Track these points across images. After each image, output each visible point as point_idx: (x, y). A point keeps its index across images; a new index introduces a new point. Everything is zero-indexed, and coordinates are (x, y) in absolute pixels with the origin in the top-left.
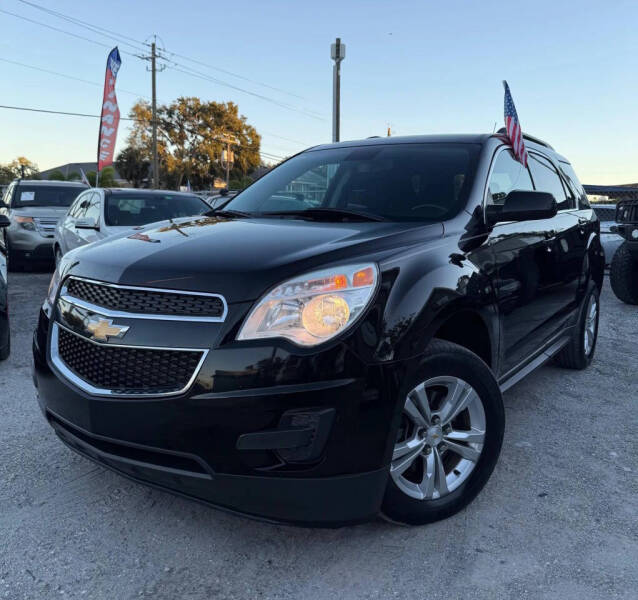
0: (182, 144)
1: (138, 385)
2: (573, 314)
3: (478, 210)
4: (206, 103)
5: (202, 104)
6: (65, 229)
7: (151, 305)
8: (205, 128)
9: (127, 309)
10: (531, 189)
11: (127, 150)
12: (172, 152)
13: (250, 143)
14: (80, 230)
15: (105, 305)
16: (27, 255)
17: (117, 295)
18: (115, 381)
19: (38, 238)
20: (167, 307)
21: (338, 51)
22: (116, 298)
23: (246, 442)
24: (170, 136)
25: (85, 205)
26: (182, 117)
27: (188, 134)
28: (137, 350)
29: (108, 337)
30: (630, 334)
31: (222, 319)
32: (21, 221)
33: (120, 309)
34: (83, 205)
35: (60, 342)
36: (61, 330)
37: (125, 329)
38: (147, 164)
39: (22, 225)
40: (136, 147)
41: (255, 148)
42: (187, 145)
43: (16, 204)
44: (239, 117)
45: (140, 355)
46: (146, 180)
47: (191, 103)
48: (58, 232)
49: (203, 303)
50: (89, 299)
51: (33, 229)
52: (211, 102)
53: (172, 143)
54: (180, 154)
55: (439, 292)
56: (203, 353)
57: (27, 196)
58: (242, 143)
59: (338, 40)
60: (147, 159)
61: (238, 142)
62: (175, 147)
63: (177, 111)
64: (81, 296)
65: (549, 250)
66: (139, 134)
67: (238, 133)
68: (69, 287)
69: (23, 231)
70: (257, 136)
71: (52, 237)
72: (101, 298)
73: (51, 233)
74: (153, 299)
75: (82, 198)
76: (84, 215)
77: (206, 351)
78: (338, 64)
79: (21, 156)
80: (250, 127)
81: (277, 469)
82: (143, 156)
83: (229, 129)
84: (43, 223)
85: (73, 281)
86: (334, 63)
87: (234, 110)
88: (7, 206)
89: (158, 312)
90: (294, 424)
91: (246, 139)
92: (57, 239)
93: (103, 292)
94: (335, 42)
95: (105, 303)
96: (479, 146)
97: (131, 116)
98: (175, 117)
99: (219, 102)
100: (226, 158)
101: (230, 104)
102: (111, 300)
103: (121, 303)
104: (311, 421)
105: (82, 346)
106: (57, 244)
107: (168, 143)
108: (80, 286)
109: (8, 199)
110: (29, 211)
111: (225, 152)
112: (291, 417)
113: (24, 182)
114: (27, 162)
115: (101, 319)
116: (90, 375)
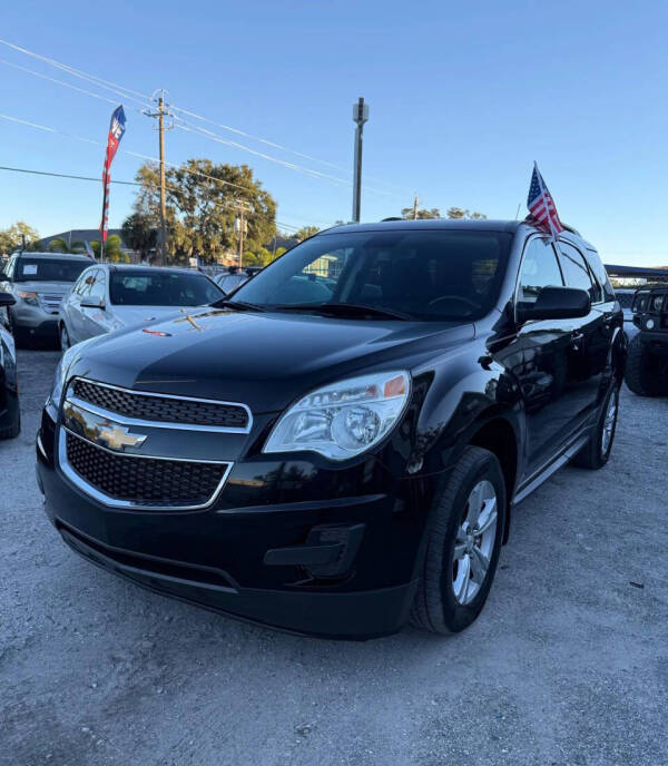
0: (192, 210)
1: (158, 497)
2: (595, 411)
3: (509, 307)
4: (218, 166)
5: (214, 166)
6: (69, 306)
7: (169, 413)
8: (217, 194)
9: (143, 416)
10: (560, 285)
11: (134, 217)
12: (181, 220)
13: (265, 211)
14: (85, 309)
15: (118, 411)
16: (32, 332)
17: (131, 401)
18: (132, 492)
19: (43, 314)
20: (186, 415)
21: (360, 113)
22: (130, 404)
23: (273, 557)
24: (180, 202)
25: (90, 281)
26: (192, 181)
27: (200, 201)
28: (156, 460)
29: (124, 446)
30: (632, 426)
31: (247, 430)
32: (24, 296)
33: (135, 416)
34: (87, 282)
35: (68, 448)
36: (68, 435)
37: (142, 438)
38: (154, 233)
39: (26, 301)
40: (142, 213)
41: (271, 217)
42: (197, 213)
43: (19, 277)
44: (254, 182)
45: (159, 466)
46: (153, 250)
47: (202, 166)
48: (63, 309)
49: (226, 412)
50: (99, 404)
51: (37, 305)
52: (224, 165)
53: (182, 210)
54: (190, 222)
55: (468, 397)
56: (227, 465)
57: (30, 270)
58: (256, 211)
59: (361, 100)
60: (155, 227)
61: (252, 209)
62: (184, 214)
63: (187, 175)
64: (90, 399)
65: (576, 348)
66: (147, 199)
67: (252, 199)
68: (75, 389)
69: (26, 307)
70: (273, 204)
71: (57, 313)
72: (114, 403)
73: (56, 310)
74: (171, 407)
75: (87, 273)
76: (90, 292)
77: (231, 464)
78: (361, 127)
79: (20, 221)
80: (265, 193)
81: (304, 584)
82: (150, 223)
83: (243, 194)
84: (47, 298)
85: (79, 382)
86: (356, 125)
87: (248, 174)
88: (9, 280)
89: (177, 420)
90: (322, 539)
91: (260, 206)
92: (62, 316)
93: (115, 397)
94: (357, 102)
95: (118, 408)
96: (510, 236)
97: (138, 179)
98: (185, 181)
99: (231, 165)
100: (239, 227)
101: (244, 167)
102: (124, 406)
103: (135, 409)
104: (342, 536)
105: (94, 453)
106: (62, 322)
107: (178, 210)
108: (88, 389)
109: (9, 272)
110: (32, 285)
111: (238, 220)
112: (319, 533)
113: (26, 254)
114: (27, 228)
115: (116, 427)
116: (105, 485)
